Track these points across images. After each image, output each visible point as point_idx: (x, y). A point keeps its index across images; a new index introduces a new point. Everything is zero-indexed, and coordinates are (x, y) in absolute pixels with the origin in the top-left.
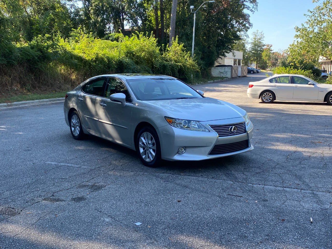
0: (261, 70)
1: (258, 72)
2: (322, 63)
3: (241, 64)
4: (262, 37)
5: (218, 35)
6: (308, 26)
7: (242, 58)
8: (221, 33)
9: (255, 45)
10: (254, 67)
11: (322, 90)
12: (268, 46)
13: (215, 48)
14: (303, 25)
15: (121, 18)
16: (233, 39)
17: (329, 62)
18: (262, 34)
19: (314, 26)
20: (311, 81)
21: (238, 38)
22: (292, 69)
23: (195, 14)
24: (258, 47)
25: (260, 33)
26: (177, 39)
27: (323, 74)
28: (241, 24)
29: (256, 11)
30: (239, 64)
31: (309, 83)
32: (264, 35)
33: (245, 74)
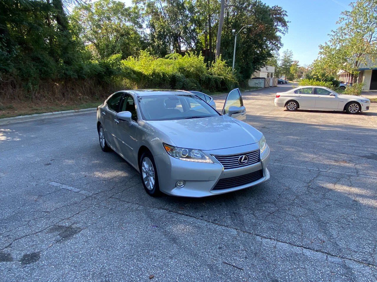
0: (289, 81)
1: (286, 83)
2: (339, 76)
3: (273, 77)
4: (291, 55)
5: (255, 53)
6: (331, 44)
7: (274, 72)
8: (257, 52)
9: (285, 61)
10: (283, 79)
11: (342, 100)
12: (295, 62)
13: (251, 64)
14: (326, 44)
15: (179, 41)
16: (266, 57)
17: (346, 75)
18: (291, 52)
19: (336, 44)
20: (333, 92)
21: (270, 55)
22: (315, 81)
23: (236, 37)
24: (287, 63)
25: (289, 51)
26: (220, 57)
27: (341, 85)
28: (274, 45)
29: (286, 33)
30: (272, 77)
31: (330, 94)
32: (293, 53)
33: (276, 85)
